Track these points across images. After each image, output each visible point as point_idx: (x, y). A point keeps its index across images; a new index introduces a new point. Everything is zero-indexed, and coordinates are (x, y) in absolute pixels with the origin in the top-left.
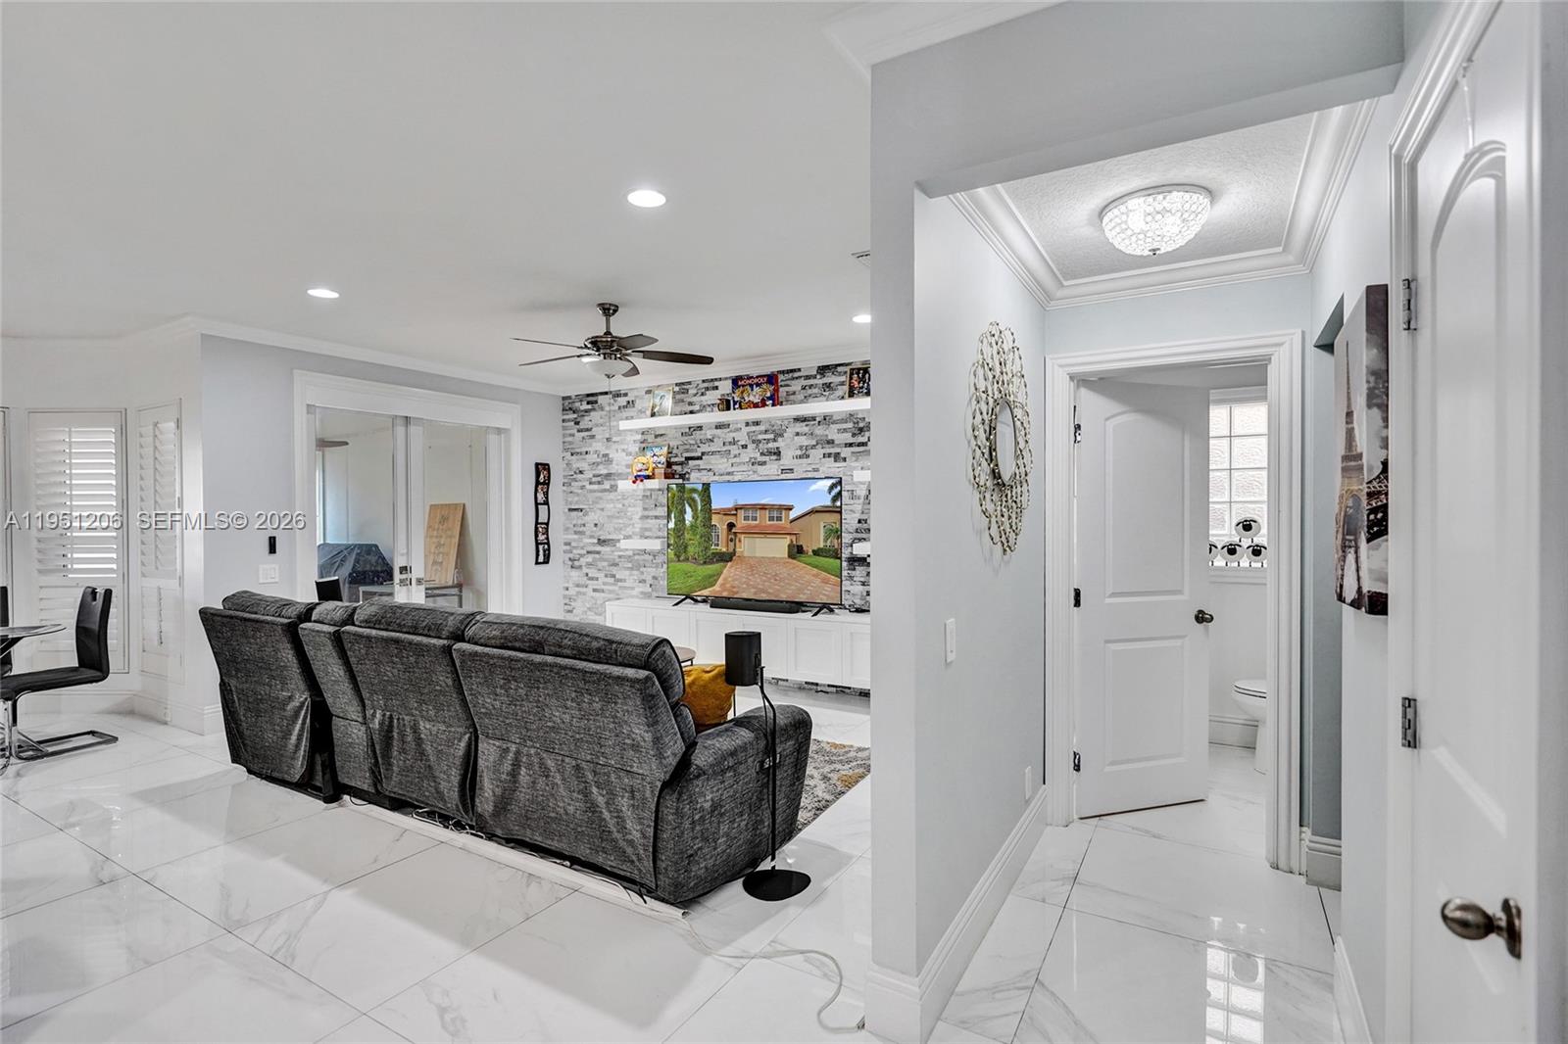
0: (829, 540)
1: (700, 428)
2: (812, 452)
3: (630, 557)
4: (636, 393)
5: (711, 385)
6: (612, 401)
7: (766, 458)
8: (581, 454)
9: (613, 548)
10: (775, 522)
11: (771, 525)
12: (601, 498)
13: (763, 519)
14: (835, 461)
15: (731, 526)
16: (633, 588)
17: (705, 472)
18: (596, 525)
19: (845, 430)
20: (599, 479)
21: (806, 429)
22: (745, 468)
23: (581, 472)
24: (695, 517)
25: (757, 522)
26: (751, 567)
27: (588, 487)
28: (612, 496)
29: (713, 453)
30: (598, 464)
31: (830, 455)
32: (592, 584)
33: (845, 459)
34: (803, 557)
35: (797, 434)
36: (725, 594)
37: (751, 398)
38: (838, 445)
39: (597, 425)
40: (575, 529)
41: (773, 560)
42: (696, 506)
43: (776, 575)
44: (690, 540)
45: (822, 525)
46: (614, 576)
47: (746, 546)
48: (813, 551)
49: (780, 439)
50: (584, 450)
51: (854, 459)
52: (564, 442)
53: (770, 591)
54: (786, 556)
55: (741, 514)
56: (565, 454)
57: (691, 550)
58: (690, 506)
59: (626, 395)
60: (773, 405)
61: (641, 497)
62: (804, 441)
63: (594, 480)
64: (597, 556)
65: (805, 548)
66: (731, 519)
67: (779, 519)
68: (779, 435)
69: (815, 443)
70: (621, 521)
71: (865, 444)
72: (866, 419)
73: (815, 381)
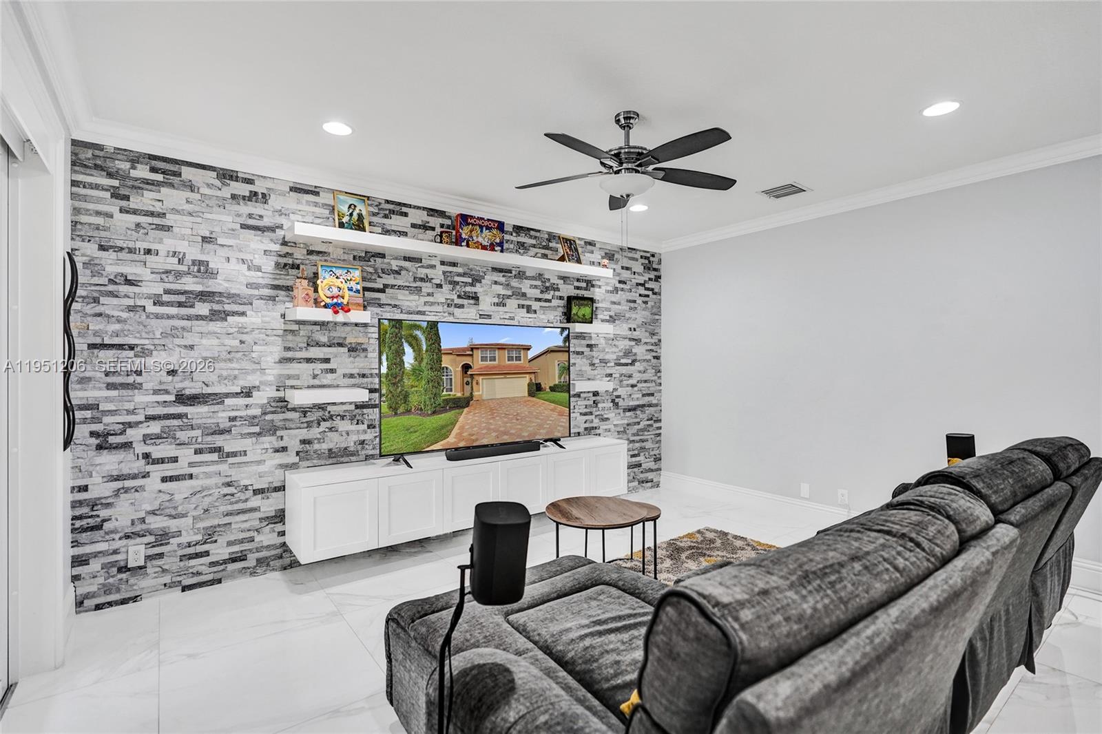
0: (563, 377)
1: (383, 256)
2: (508, 301)
3: (255, 417)
4: (270, 184)
5: (397, 208)
6: (218, 183)
7: (465, 302)
8: (131, 251)
9: (216, 408)
10: (514, 362)
11: (510, 366)
12: (183, 329)
13: (502, 359)
14: (528, 312)
15: (466, 367)
16: (259, 462)
17: (388, 308)
18: (172, 373)
19: (536, 287)
20: (182, 298)
21: (503, 280)
22: (440, 308)
23: (129, 282)
24: (418, 357)
25: (496, 363)
26: (491, 410)
27: (151, 308)
28: (215, 326)
29: (400, 287)
30: (179, 275)
31: (523, 306)
32: (157, 471)
33: (535, 312)
34: (541, 394)
35: (496, 283)
36: (462, 444)
37: (480, 239)
38: (530, 299)
39: (175, 211)
40: (111, 379)
41: (514, 400)
42: (419, 345)
43: (518, 414)
44: (412, 386)
45: (556, 363)
46: (213, 450)
47: (485, 389)
48: (550, 387)
49: (478, 284)
50: (142, 245)
51: (542, 312)
52: (75, 224)
53: (513, 431)
54: (526, 394)
55: (478, 354)
56: (78, 244)
57: (414, 400)
58: (411, 345)
59: (249, 181)
60: (502, 251)
61: (281, 332)
62: (500, 290)
63: (166, 298)
64: (176, 422)
65: (543, 386)
66: (467, 360)
67: (518, 359)
68: (477, 280)
69: (511, 294)
70: (234, 365)
71: (549, 301)
72: (551, 281)
73: (512, 238)
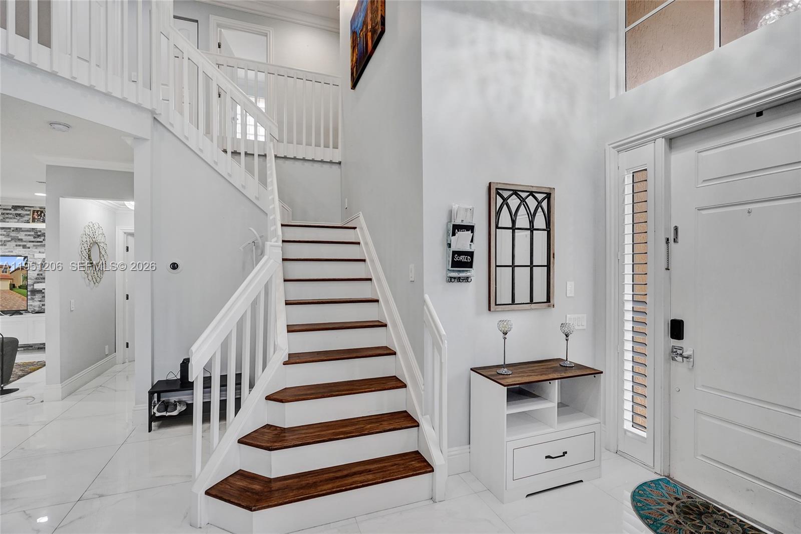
2: (8, 243)
14: (23, 248)
19: (29, 235)
21: (5, 233)
31: (20, 246)
33: (29, 248)
38: (25, 241)
51: (34, 248)
62: (3, 238)
69: (10, 240)
71: (41, 242)
72: (42, 232)
73: (10, 212)
